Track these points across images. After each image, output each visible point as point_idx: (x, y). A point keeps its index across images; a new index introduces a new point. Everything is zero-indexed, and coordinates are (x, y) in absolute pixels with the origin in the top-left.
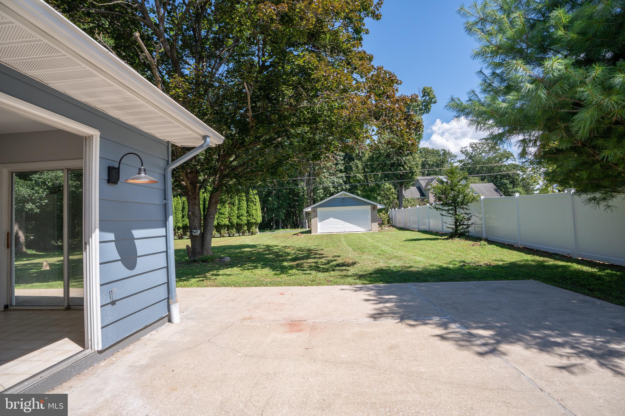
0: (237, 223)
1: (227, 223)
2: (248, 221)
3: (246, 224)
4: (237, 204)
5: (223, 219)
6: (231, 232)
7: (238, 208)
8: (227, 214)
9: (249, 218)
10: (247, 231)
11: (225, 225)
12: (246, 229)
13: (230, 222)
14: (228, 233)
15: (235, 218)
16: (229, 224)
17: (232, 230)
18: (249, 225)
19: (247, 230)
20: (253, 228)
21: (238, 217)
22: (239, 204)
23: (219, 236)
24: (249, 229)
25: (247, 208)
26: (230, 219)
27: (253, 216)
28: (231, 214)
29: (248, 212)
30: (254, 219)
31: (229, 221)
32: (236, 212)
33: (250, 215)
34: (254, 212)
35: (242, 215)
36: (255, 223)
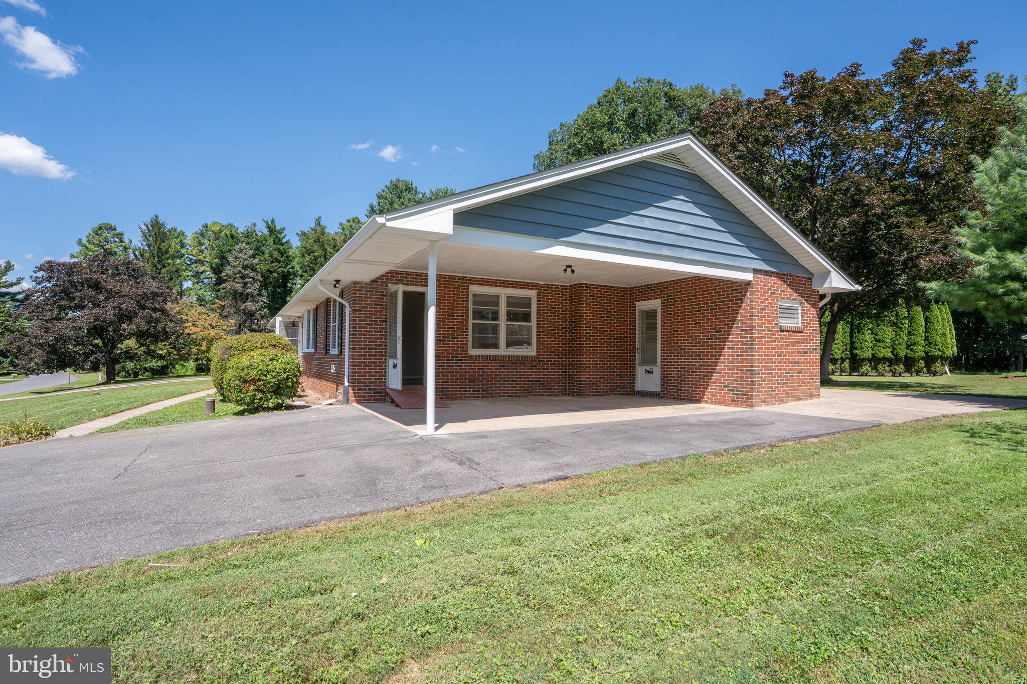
0: (906, 356)
1: (889, 355)
2: (926, 353)
3: (923, 359)
4: (907, 325)
5: (882, 350)
6: (895, 369)
7: (909, 332)
8: (889, 341)
9: (929, 349)
10: (925, 369)
11: (885, 359)
12: (923, 365)
13: (893, 354)
14: (891, 370)
15: (903, 347)
16: (892, 356)
17: (898, 365)
18: (930, 360)
19: (925, 367)
20: (937, 364)
21: (908, 347)
22: (910, 326)
23: (876, 374)
24: (928, 366)
25: (926, 331)
26: (894, 348)
27: (936, 345)
28: (896, 342)
29: (926, 339)
30: (939, 350)
31: (892, 352)
32: (906, 339)
33: (930, 343)
34: (938, 339)
35: (915, 344)
36: (941, 357)
